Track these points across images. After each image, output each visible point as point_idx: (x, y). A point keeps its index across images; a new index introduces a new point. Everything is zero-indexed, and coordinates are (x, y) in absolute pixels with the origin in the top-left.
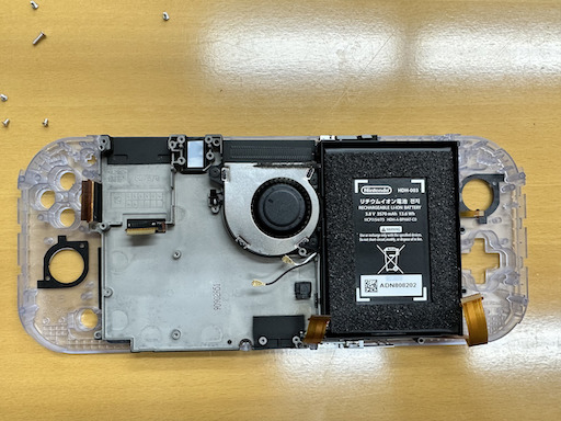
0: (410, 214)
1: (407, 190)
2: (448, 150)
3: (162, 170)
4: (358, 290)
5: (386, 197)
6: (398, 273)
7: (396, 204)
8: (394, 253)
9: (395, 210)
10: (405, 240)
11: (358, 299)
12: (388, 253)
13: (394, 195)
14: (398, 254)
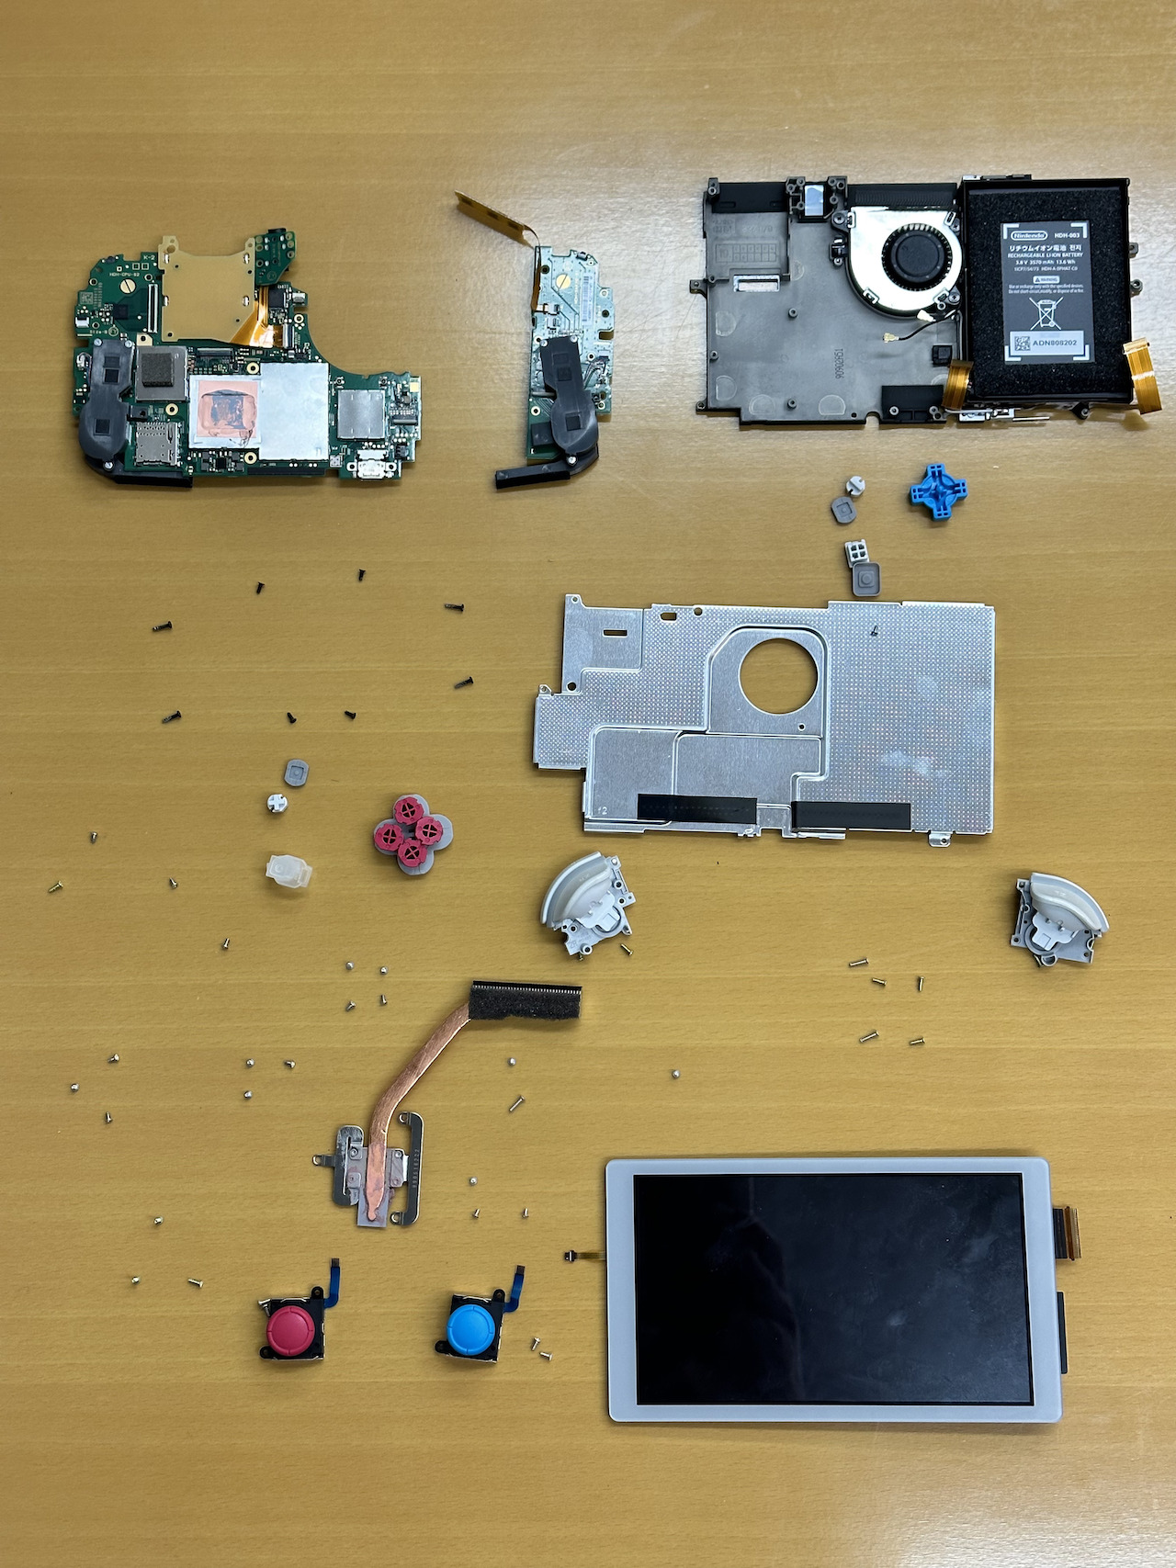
0: (1069, 262)
1: (1065, 235)
2: (1117, 189)
3: (774, 220)
4: (1006, 348)
5: (1041, 243)
6: (1055, 329)
7: (1052, 251)
8: (1051, 306)
9: (1051, 258)
10: (1063, 291)
11: (1007, 359)
12: (1043, 307)
13: (1051, 241)
14: (1054, 307)
